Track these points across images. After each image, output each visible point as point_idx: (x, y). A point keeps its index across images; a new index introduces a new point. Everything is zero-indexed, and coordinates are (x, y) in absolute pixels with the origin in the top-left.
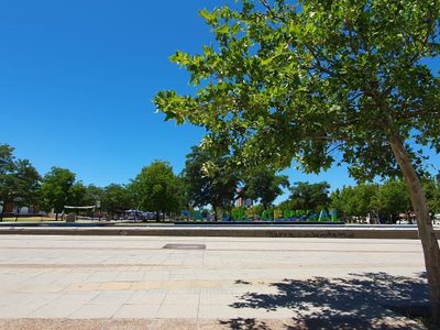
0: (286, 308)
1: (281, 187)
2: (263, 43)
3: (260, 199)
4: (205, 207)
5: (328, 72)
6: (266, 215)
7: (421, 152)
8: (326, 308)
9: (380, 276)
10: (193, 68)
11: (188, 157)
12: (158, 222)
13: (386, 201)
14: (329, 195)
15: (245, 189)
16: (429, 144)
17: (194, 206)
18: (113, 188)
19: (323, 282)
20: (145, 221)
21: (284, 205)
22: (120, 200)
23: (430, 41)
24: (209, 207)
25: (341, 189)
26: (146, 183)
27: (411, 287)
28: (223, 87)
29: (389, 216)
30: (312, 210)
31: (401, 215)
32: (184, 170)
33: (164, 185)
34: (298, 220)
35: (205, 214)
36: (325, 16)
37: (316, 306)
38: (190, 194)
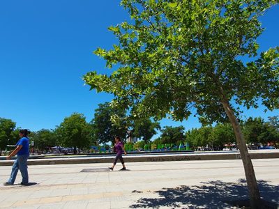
0: (166, 207)
1: (155, 129)
2: (148, 44)
3: (142, 137)
4: (107, 143)
5: (186, 61)
6: (146, 147)
7: (238, 108)
8: (190, 205)
9: (218, 183)
10: (108, 58)
11: (96, 111)
12: (75, 154)
13: (217, 137)
14: (184, 134)
15: (133, 131)
16: (243, 104)
17: (100, 143)
18: (43, 132)
19: (187, 189)
20: (66, 154)
21: (157, 141)
22: (48, 140)
23: (241, 47)
24: (110, 143)
25: (191, 130)
26: (67, 128)
27: (236, 188)
28: (128, 69)
29: (218, 146)
30: (174, 144)
31: (226, 145)
32: (93, 119)
33: (80, 129)
34: (165, 150)
35: (107, 148)
36: (186, 31)
37: (184, 204)
38: (97, 135)
